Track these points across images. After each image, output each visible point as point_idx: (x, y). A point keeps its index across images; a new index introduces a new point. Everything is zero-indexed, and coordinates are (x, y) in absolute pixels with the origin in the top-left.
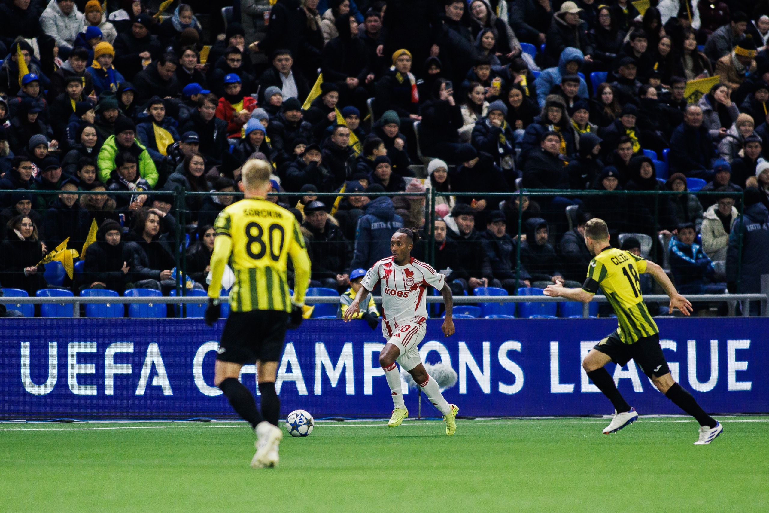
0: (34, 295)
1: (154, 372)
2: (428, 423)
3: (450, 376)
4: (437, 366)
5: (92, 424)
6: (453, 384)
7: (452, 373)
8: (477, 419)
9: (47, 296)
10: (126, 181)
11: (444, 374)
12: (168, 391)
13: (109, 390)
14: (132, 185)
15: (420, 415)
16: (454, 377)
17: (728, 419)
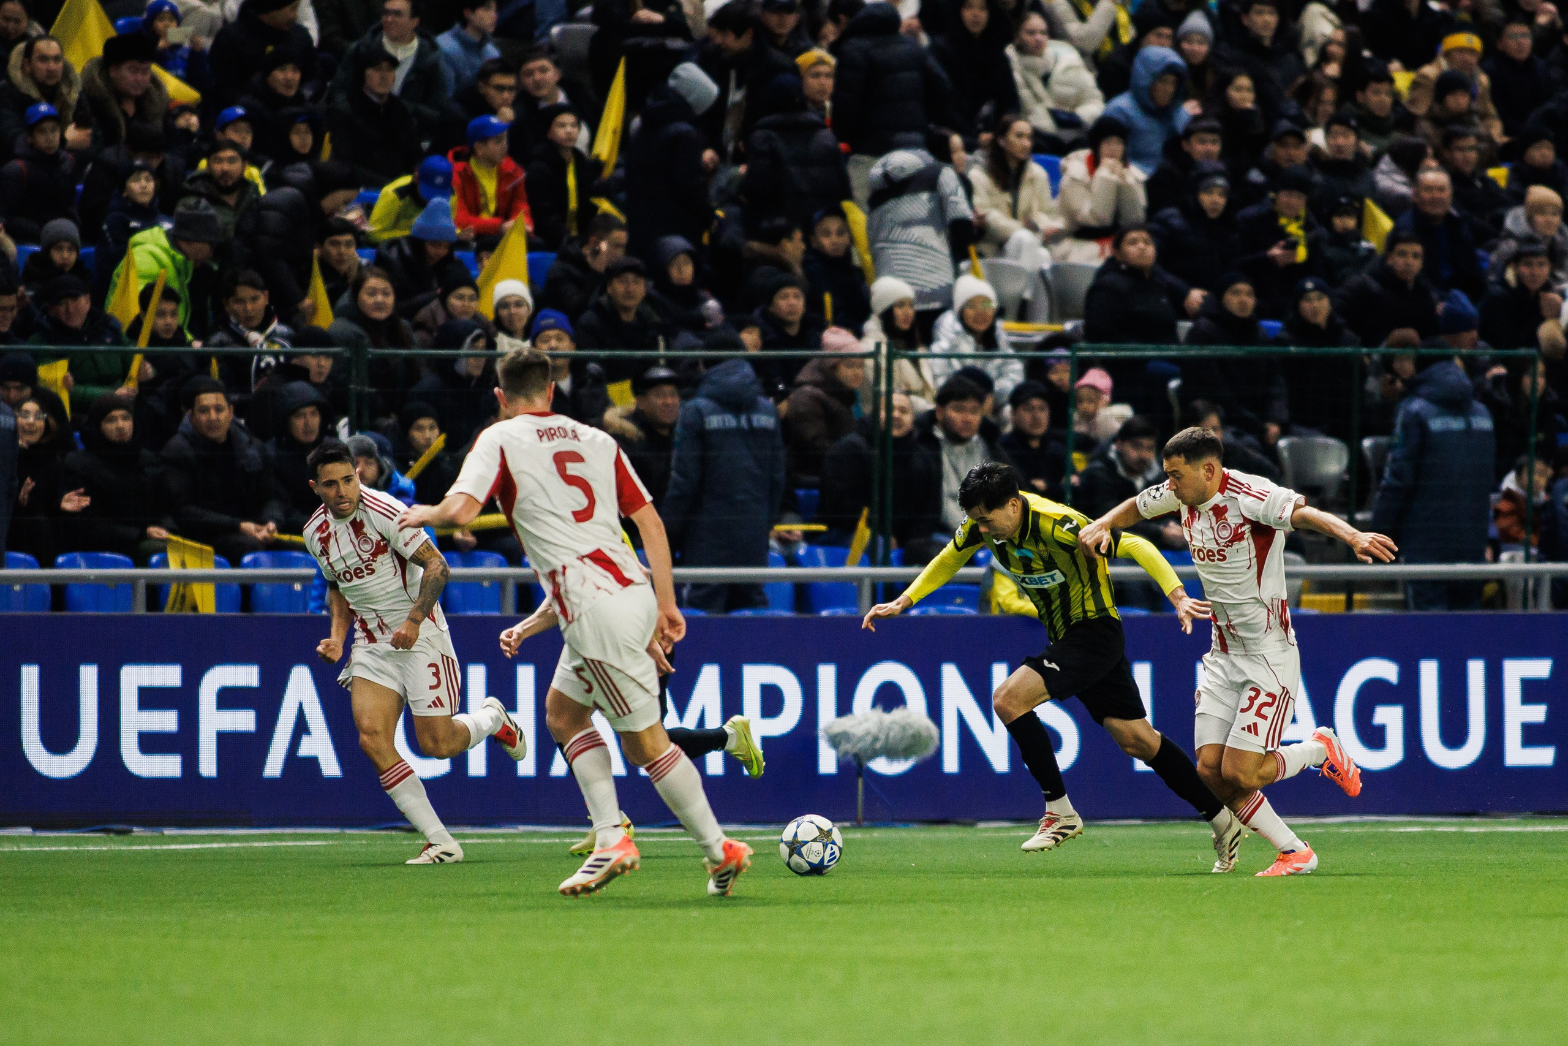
0: (51, 564)
1: (301, 727)
2: (877, 834)
3: (924, 734)
4: (897, 714)
5: (170, 836)
6: (930, 751)
7: (928, 729)
8: (982, 825)
9: (78, 566)
10: (244, 329)
11: (910, 732)
12: (331, 767)
13: (208, 766)
14: (255, 336)
15: (860, 815)
16: (931, 738)
17: (1504, 824)
